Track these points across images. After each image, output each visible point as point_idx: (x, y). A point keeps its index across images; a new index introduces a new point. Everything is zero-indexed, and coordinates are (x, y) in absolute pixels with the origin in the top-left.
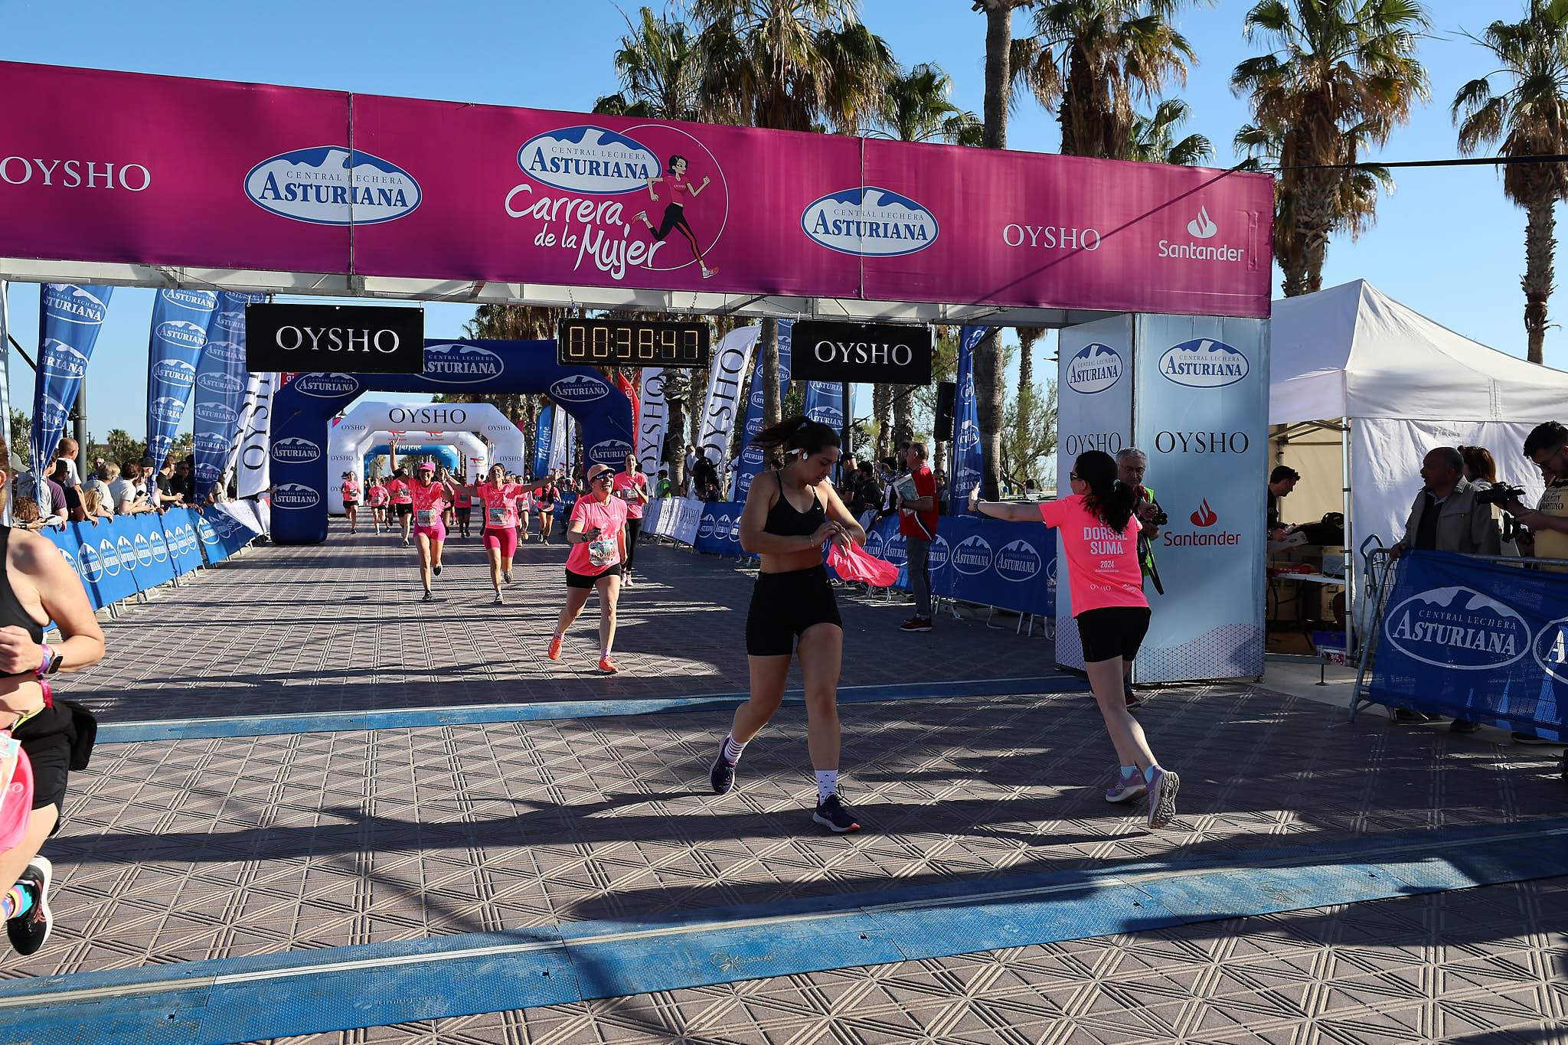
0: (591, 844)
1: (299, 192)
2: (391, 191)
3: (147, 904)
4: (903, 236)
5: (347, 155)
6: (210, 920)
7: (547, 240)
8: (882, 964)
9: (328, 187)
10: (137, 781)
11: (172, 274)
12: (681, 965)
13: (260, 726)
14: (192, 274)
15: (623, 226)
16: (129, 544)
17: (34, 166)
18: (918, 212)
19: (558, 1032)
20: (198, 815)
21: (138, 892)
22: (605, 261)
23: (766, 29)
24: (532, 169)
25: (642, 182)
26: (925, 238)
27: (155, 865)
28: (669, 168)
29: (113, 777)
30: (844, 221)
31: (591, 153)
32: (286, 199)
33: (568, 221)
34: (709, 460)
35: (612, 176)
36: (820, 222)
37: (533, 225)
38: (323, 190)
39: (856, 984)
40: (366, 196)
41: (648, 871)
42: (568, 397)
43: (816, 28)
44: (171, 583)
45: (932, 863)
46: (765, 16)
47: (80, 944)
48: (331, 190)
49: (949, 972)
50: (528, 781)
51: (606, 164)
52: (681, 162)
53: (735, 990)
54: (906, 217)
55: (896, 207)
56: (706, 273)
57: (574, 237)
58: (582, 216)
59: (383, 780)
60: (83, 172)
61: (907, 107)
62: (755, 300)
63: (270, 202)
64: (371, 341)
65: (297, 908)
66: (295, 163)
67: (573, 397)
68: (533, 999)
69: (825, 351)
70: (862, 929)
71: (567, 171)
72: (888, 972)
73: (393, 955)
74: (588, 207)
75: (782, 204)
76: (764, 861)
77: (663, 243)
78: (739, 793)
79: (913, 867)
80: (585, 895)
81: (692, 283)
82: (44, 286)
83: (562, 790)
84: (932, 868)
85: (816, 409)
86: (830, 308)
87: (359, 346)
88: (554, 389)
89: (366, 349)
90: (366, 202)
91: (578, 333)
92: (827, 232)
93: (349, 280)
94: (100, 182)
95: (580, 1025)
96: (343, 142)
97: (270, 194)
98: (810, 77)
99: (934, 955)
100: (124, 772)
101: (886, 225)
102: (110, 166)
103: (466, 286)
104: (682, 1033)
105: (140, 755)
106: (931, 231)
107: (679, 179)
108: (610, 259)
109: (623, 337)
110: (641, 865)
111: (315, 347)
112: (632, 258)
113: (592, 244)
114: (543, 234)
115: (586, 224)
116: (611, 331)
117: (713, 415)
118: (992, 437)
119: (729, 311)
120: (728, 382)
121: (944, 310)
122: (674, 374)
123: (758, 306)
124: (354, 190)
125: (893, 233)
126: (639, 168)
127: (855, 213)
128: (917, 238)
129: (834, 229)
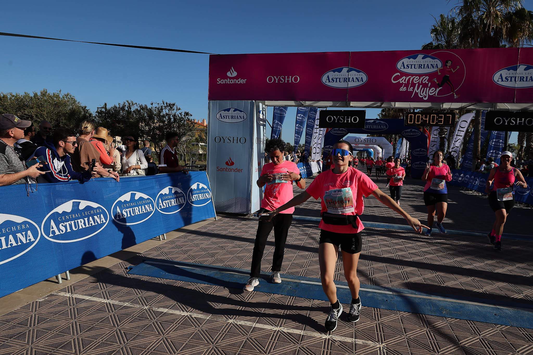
0: (404, 267)
1: (335, 80)
2: (359, 78)
5: (348, 69)
6: (301, 267)
7: (404, 89)
8: (502, 325)
11: (303, 103)
12: (429, 308)
14: (308, 103)
15: (428, 83)
17: (274, 78)
19: (389, 317)
20: (300, 240)
22: (422, 94)
23: (485, 15)
24: (401, 68)
25: (436, 69)
27: (290, 250)
28: (445, 64)
30: (510, 77)
31: (419, 62)
32: (332, 82)
33: (410, 83)
34: (453, 156)
35: (426, 68)
36: (500, 78)
37: (400, 85)
38: (341, 79)
39: (490, 329)
41: (421, 278)
42: (407, 135)
43: (505, 12)
45: (527, 296)
46: (485, 10)
48: (343, 79)
49: (529, 334)
51: (424, 65)
52: (450, 62)
53: (447, 320)
55: (531, 71)
56: (456, 96)
57: (412, 88)
58: (415, 81)
60: (284, 79)
62: (473, 105)
63: (328, 83)
64: (351, 120)
66: (334, 72)
67: (409, 135)
68: (382, 307)
69: (498, 121)
70: (495, 312)
71: (411, 68)
72: (504, 328)
73: (345, 285)
74: (417, 78)
75: (486, 72)
76: (461, 283)
77: (441, 88)
78: (454, 260)
79: (518, 296)
80: (400, 281)
81: (451, 100)
82: (274, 107)
83: (396, 250)
84: (526, 298)
85: (494, 140)
86: (502, 106)
87: (348, 121)
88: (403, 133)
89: (349, 122)
90: (352, 81)
91: (411, 116)
92: (502, 81)
93: (346, 103)
94: (288, 81)
95: (396, 317)
97: (327, 81)
98: (501, 29)
99: (523, 327)
101: (527, 77)
102: (290, 77)
103: (379, 104)
104: (427, 328)
107: (449, 67)
108: (423, 94)
109: (426, 117)
110: (419, 276)
111: (336, 121)
112: (431, 93)
113: (418, 89)
114: (402, 87)
115: (416, 83)
116: (422, 116)
117: (455, 142)
119: (463, 108)
120: (461, 131)
122: (443, 129)
123: (474, 107)
124: (349, 78)
125: (530, 80)
126: (435, 65)
127: (514, 74)
129: (505, 80)
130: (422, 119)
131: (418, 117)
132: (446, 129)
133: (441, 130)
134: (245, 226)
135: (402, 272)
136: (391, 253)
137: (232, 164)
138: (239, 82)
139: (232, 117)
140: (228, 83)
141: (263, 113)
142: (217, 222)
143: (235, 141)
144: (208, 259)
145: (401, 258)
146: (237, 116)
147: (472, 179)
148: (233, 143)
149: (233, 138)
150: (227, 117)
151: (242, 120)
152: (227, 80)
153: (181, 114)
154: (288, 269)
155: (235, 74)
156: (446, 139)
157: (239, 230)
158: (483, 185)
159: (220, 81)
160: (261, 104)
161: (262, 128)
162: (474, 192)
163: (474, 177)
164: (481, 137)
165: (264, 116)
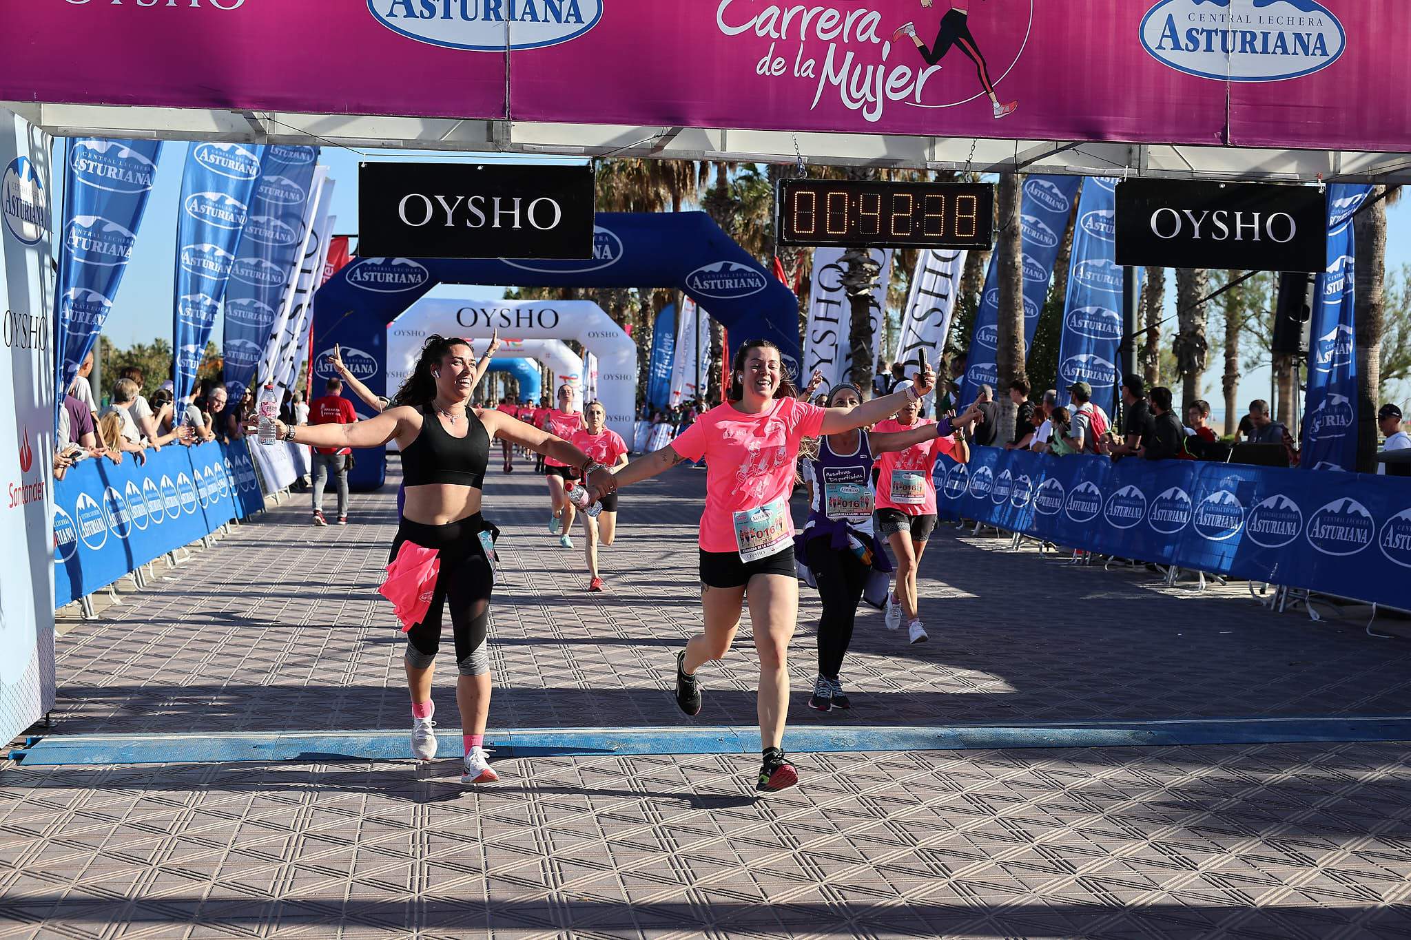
1: (440, 6)
4: (1291, 50)
7: (774, 66)
10: (230, 817)
11: (261, 122)
13: (372, 745)
14: (287, 124)
15: (881, 44)
16: (155, 489)
18: (1316, 15)
20: (324, 870)
22: (855, 95)
26: (1324, 53)
29: (198, 811)
30: (1203, 30)
32: (422, 16)
33: (803, 38)
36: (1167, 33)
37: (753, 45)
38: (471, 4)
40: (528, 10)
42: (709, 291)
44: (201, 542)
48: (481, 2)
50: (762, 844)
54: (1296, 22)
55: (1281, 8)
56: (998, 110)
57: (812, 62)
58: (824, 31)
59: (560, 832)
62: (1062, 149)
63: (401, 22)
64: (524, 214)
67: (717, 292)
69: (1166, 223)
74: (832, 18)
75: (1112, 4)
77: (938, 68)
78: (1077, 876)
81: (978, 125)
83: (816, 859)
86: (1165, 160)
87: (507, 220)
88: (691, 281)
89: (517, 225)
90: (528, 17)
91: (805, 201)
92: (1177, 46)
93: (490, 128)
97: (400, 10)
101: (1265, 35)
103: (649, 135)
106: (1333, 45)
108: (862, 93)
109: (870, 206)
111: (450, 223)
112: (894, 90)
113: (837, 72)
114: (768, 59)
115: (828, 42)
116: (854, 198)
117: (919, 320)
118: (1368, 351)
119: (1018, 166)
120: (938, 273)
121: (1337, 161)
122: (860, 259)
123: (1065, 159)
124: (511, 3)
125: (1276, 46)
127: (1219, 18)
128: (1313, 54)
129: (1188, 42)
130: (853, 213)
131: (837, 202)
132: (873, 262)
133: (855, 265)
136: (800, 878)
141: (33, 174)
145: (853, 898)
147: (1001, 482)
156: (877, 305)
160: (20, 124)
161: (31, 257)
162: (1020, 540)
163: (1015, 475)
164: (1024, 300)
165: (42, 193)
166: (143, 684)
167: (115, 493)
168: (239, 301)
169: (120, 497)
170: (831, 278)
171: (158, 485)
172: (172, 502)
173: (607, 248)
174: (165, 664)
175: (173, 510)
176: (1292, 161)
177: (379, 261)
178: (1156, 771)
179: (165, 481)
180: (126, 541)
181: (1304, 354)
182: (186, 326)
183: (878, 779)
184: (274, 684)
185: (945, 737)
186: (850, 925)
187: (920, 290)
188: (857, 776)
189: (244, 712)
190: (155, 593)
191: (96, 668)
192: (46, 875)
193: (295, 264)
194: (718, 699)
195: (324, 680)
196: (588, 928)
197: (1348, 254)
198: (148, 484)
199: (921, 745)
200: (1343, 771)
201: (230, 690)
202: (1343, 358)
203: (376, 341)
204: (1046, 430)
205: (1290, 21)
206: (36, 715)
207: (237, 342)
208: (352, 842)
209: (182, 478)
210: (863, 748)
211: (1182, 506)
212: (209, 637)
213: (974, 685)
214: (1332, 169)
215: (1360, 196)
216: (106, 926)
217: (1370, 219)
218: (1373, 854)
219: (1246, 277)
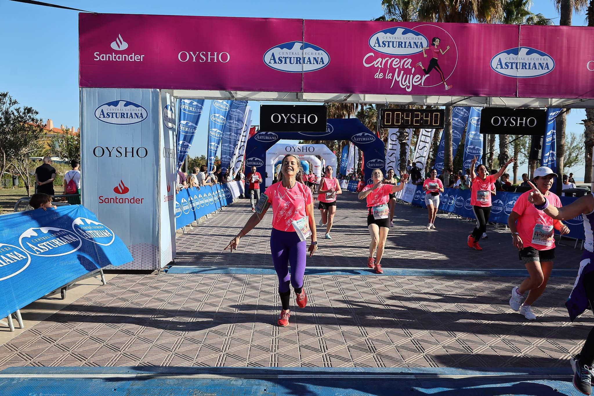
0: (410, 332)
1: (283, 60)
2: (318, 58)
3: (241, 340)
4: (537, 68)
5: (302, 44)
6: (267, 350)
7: (380, 76)
9: (294, 58)
10: (224, 289)
11: (233, 94)
13: (263, 270)
15: (412, 68)
17: (190, 55)
18: (546, 57)
20: (250, 305)
21: (236, 335)
22: (404, 84)
24: (375, 46)
25: (420, 49)
26: (548, 69)
28: (432, 43)
29: (215, 287)
30: (510, 63)
31: (399, 38)
32: (279, 63)
33: (388, 67)
35: (408, 47)
36: (499, 64)
37: (374, 70)
38: (292, 59)
40: (309, 61)
41: (439, 347)
42: (358, 141)
44: (214, 212)
47: (222, 354)
48: (295, 59)
51: (405, 43)
52: (437, 40)
54: (539, 59)
55: (535, 55)
56: (447, 87)
57: (391, 74)
58: (394, 65)
59: (316, 296)
60: (206, 56)
61: (509, 13)
62: (466, 99)
63: (273, 65)
64: (307, 119)
65: (299, 349)
66: (282, 49)
67: (361, 141)
69: (496, 121)
70: (554, 386)
71: (389, 46)
74: (397, 61)
75: (482, 55)
76: (492, 347)
77: (428, 75)
80: (415, 355)
81: (440, 92)
85: (469, 146)
86: (498, 101)
87: (302, 121)
88: (353, 138)
89: (305, 122)
90: (309, 63)
91: (388, 115)
92: (502, 67)
93: (297, 95)
94: (212, 59)
96: (300, 40)
97: (272, 61)
100: (218, 286)
101: (530, 64)
102: (216, 53)
103: (343, 96)
105: (221, 279)
106: (551, 65)
107: (436, 47)
108: (406, 83)
109: (407, 116)
110: (437, 344)
111: (286, 122)
112: (415, 82)
113: (398, 77)
114: (378, 73)
115: (396, 68)
116: (403, 114)
117: (420, 150)
118: (560, 159)
119: (452, 104)
120: (426, 136)
121: (551, 101)
122: (403, 132)
123: (466, 101)
124: (304, 58)
125: (533, 67)
126: (419, 44)
127: (515, 59)
128: (545, 69)
129: (506, 67)
130: (403, 118)
131: (398, 115)
132: (407, 133)
133: (402, 134)
134: (155, 290)
135: (411, 340)
137: (126, 190)
138: (131, 58)
139: (122, 115)
140: (114, 60)
141: (171, 109)
142: (106, 287)
143: (129, 155)
144: (110, 355)
146: (131, 114)
147: (445, 198)
148: (126, 156)
149: (126, 148)
150: (114, 115)
151: (140, 119)
152: (111, 56)
153: (17, 110)
154: (248, 357)
155: (124, 46)
157: (147, 298)
158: (461, 206)
159: (99, 57)
160: (168, 96)
161: (171, 132)
162: (450, 215)
163: (449, 195)
164: (453, 144)
165: (173, 114)
166: (199, 251)
167: (192, 198)
168: (225, 145)
169: (193, 200)
170: (394, 137)
171: (203, 196)
172: (206, 201)
173: (329, 129)
174: (205, 246)
175: (207, 203)
176: (537, 101)
177: (264, 133)
178: (493, 284)
179: (205, 195)
180: (194, 212)
181: (539, 160)
182: (211, 152)
183: (408, 284)
184: (235, 252)
185: (428, 272)
186: (400, 326)
187: (421, 141)
188: (402, 283)
189: (227, 260)
190: (202, 226)
191: (186, 247)
192: (174, 304)
193: (241, 134)
194: (361, 260)
195: (249, 252)
196: (324, 324)
197: (554, 129)
198: (200, 196)
199: (421, 274)
200: (551, 285)
201: (223, 254)
202: (552, 161)
203: (263, 156)
204: (459, 182)
205: (537, 59)
206: (171, 260)
207: (225, 156)
208: (257, 297)
209: (210, 194)
210: (404, 275)
211: (500, 205)
212: (217, 239)
213: (437, 257)
214: (550, 104)
215: (558, 112)
216: (190, 318)
217: (561, 119)
218: (560, 311)
219: (521, 137)
